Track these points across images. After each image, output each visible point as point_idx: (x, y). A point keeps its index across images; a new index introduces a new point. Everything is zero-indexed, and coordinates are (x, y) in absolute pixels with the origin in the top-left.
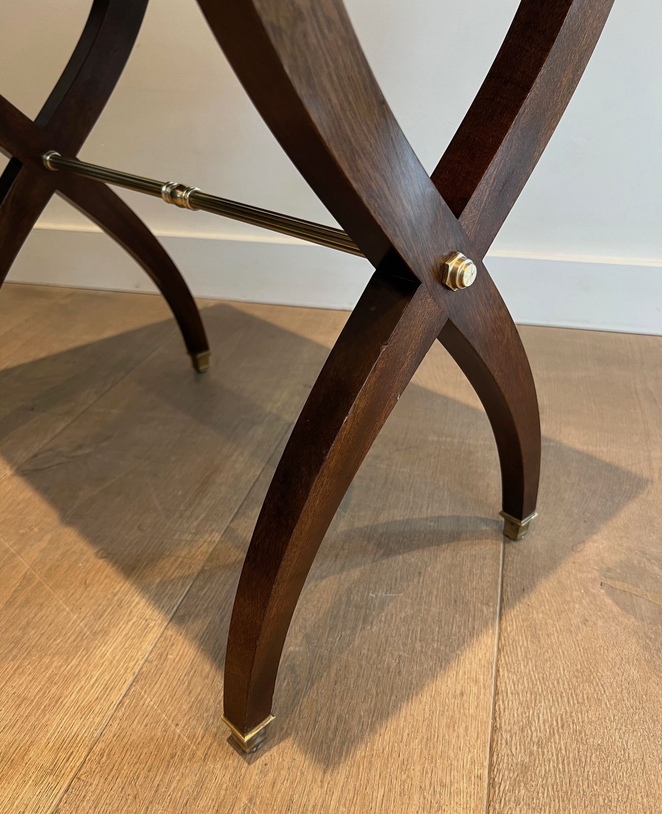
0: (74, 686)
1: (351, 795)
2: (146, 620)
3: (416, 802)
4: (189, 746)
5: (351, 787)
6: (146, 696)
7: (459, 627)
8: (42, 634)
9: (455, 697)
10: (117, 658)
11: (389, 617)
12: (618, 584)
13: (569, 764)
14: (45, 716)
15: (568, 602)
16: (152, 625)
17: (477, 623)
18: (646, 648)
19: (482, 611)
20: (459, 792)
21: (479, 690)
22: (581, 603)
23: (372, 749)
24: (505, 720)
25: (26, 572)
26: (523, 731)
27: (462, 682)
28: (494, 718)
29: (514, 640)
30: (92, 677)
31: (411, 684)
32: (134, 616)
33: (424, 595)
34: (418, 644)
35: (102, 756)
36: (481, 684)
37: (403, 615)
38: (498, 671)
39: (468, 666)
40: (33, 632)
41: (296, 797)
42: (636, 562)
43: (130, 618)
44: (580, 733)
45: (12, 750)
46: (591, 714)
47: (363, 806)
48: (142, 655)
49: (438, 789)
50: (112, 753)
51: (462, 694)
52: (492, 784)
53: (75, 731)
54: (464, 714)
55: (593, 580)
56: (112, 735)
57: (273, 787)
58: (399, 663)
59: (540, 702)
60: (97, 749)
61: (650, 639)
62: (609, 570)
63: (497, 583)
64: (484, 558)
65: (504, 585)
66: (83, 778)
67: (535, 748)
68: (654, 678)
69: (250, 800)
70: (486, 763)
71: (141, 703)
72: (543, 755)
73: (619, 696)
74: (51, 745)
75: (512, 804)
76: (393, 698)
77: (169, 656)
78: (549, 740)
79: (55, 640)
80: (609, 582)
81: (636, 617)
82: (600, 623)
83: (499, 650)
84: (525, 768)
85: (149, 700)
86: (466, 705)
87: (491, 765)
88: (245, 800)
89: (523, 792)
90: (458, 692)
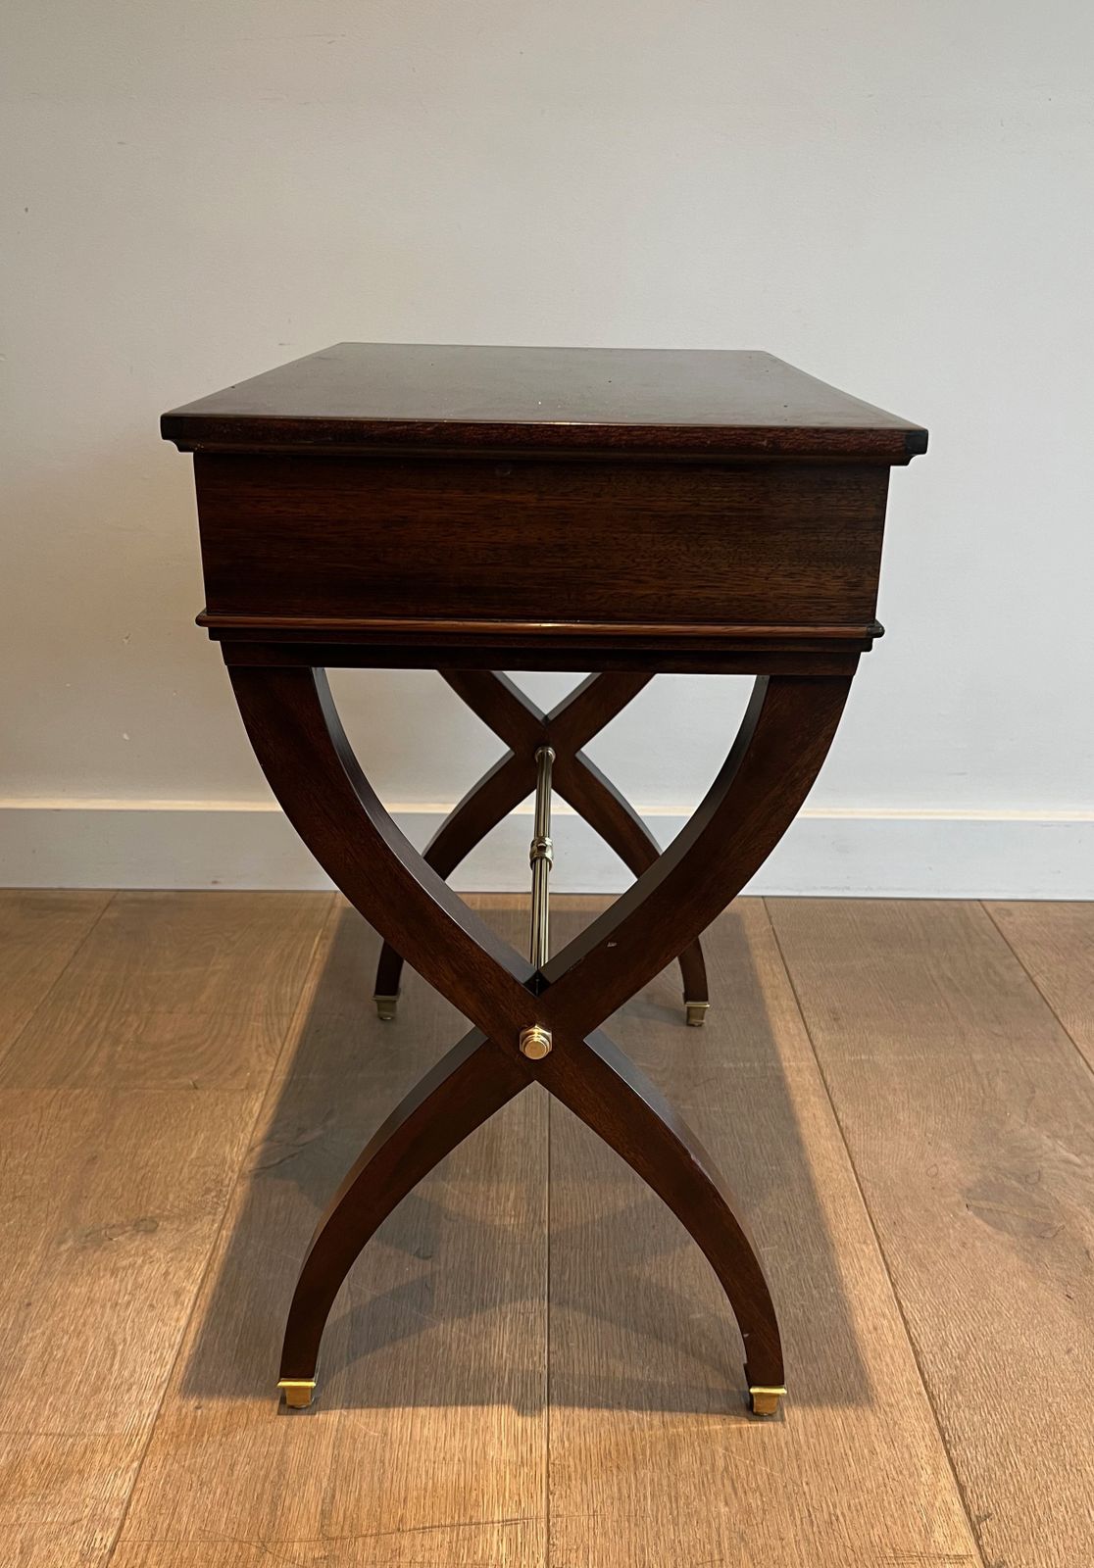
0: (490, 1388)
1: (814, 1428)
2: (523, 1314)
3: (873, 1422)
4: (643, 1419)
5: (811, 1421)
6: (571, 1385)
7: (848, 1269)
8: (418, 1347)
9: (870, 1333)
10: (517, 1355)
11: (774, 1270)
12: (983, 1204)
13: (991, 1369)
14: (479, 1420)
15: (942, 1230)
16: (532, 1317)
17: (862, 1262)
18: (1026, 1260)
19: (863, 1251)
20: (906, 1409)
21: (889, 1321)
22: (953, 1228)
23: (815, 1389)
24: (923, 1344)
25: (349, 1288)
26: (942, 1350)
27: (871, 1318)
28: (913, 1344)
29: (904, 1273)
30: (503, 1378)
31: (825, 1329)
32: (506, 1313)
33: (799, 1243)
34: (814, 1292)
35: (563, 1442)
36: (889, 1317)
37: (787, 1266)
38: (899, 1303)
39: (870, 1304)
40: (406, 1347)
41: (766, 1440)
42: (993, 1179)
43: (504, 1315)
44: (992, 1343)
45: (469, 1454)
46: (996, 1325)
47: (829, 1434)
48: (540, 1348)
49: (888, 1409)
50: (571, 1436)
51: (875, 1329)
52: (931, 1397)
53: (520, 1425)
54: (885, 1346)
55: (958, 1204)
56: (560, 1424)
57: (741, 1436)
58: (804, 1311)
59: (948, 1323)
60: (554, 1436)
61: (1028, 1251)
62: (969, 1190)
63: (866, 1221)
64: (844, 1197)
65: (874, 1221)
66: (557, 1462)
67: (958, 1362)
68: (1041, 1285)
69: (726, 1449)
70: (921, 1382)
71: (571, 1390)
72: (967, 1366)
73: (1015, 1306)
74: (504, 1442)
75: (955, 1409)
76: (813, 1343)
77: (571, 1344)
78: (968, 1353)
79: (436, 1350)
80: (974, 1203)
81: (1009, 1233)
82: (978, 1244)
83: (893, 1284)
84: (955, 1380)
85: (576, 1388)
86: (883, 1337)
87: (925, 1383)
88: (721, 1451)
89: (960, 1398)
90: (871, 1327)
